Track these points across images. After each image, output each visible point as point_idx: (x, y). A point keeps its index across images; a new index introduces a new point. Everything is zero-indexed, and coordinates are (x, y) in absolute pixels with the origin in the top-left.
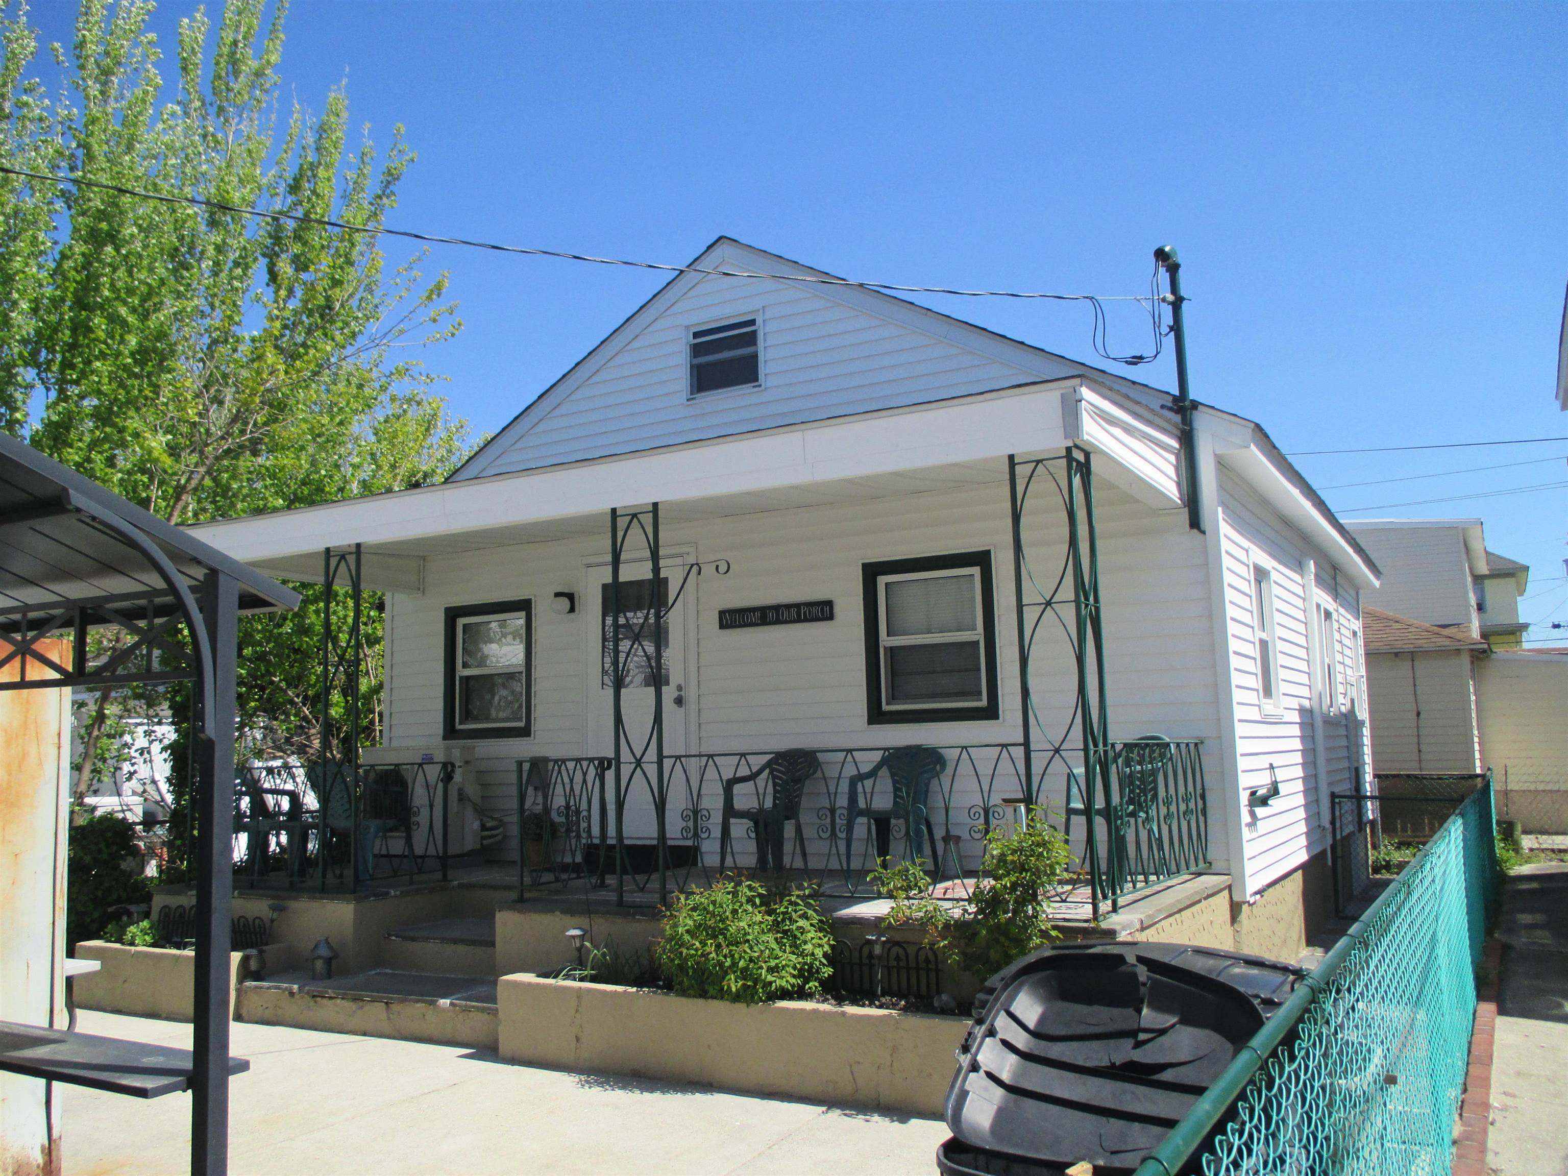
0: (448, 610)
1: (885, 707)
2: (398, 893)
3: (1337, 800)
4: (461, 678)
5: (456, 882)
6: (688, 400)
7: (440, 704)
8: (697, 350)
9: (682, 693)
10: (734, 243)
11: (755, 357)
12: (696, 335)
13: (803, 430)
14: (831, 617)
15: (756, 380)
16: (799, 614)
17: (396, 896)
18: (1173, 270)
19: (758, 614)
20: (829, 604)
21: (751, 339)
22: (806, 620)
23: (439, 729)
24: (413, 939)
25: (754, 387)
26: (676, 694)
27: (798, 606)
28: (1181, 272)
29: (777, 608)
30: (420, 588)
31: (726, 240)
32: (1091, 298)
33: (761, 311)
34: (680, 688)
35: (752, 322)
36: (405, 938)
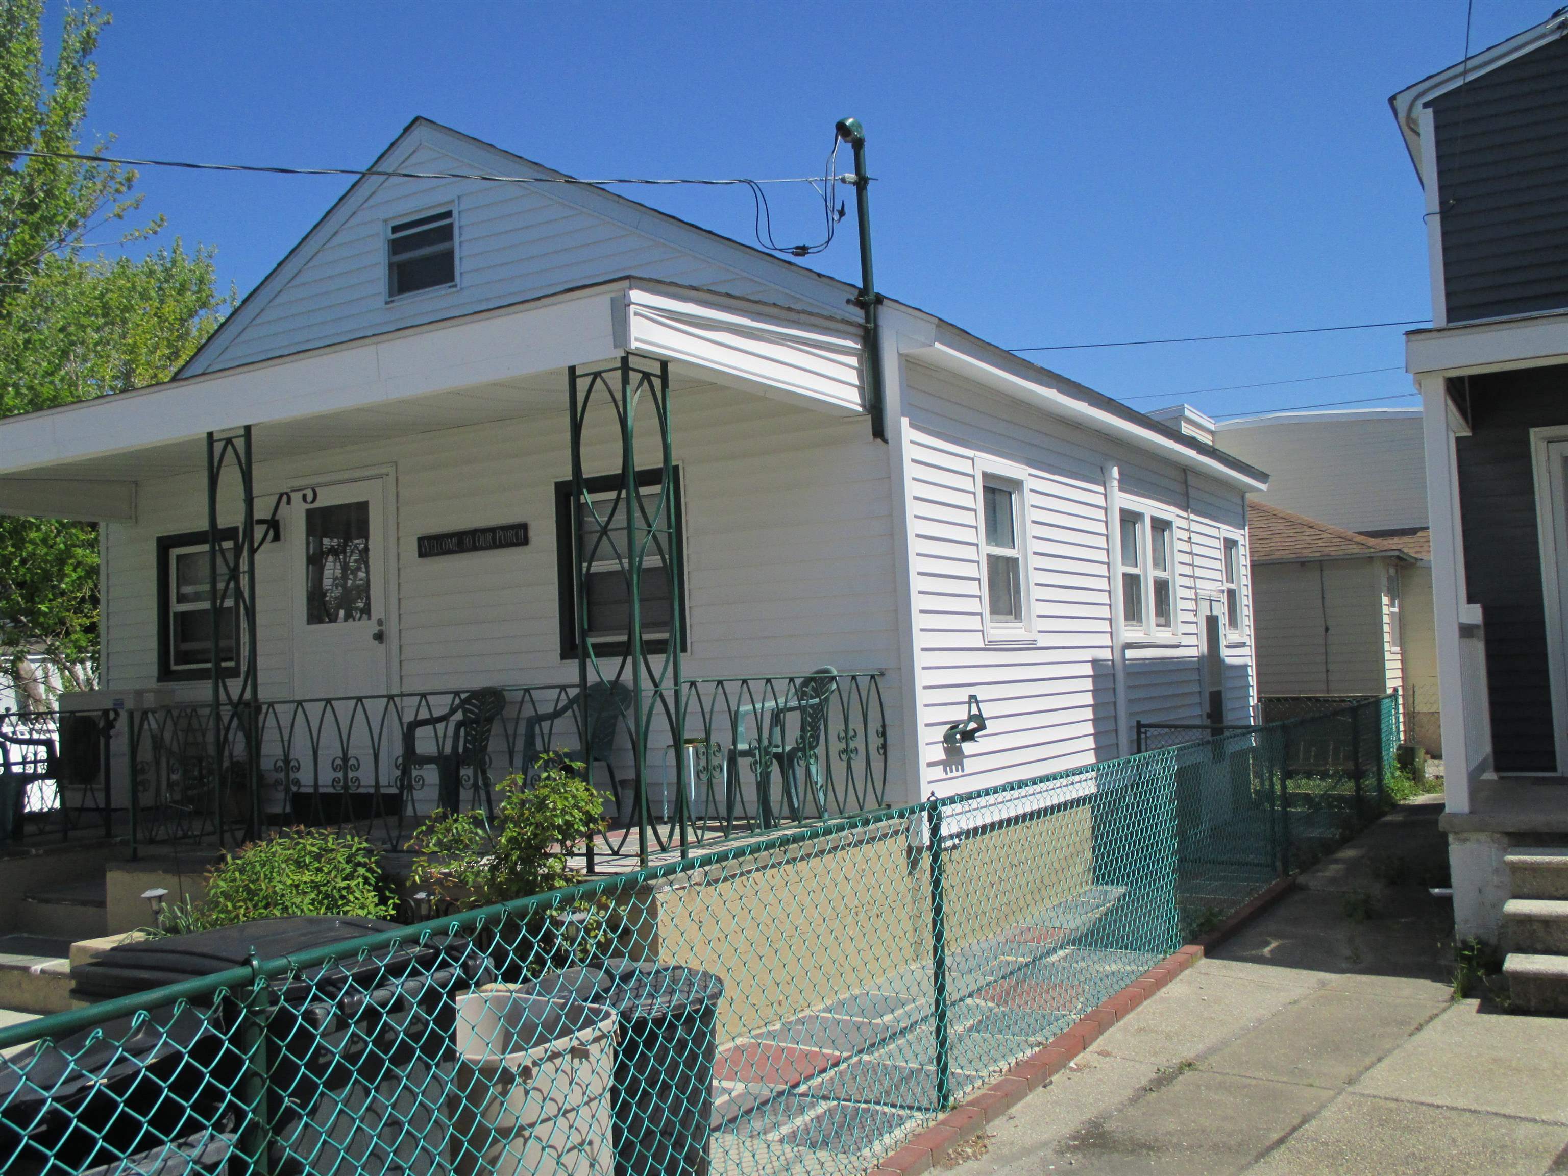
0: (160, 540)
2: (41, 852)
3: (1143, 730)
4: (176, 614)
5: (119, 839)
6: (387, 303)
7: (153, 643)
8: (396, 246)
9: (383, 628)
10: (429, 124)
11: (449, 256)
12: (395, 229)
13: (377, 343)
14: (525, 541)
15: (452, 279)
16: (494, 539)
17: (37, 856)
18: (858, 145)
19: (455, 540)
20: (524, 527)
21: (447, 233)
22: (502, 545)
23: (154, 670)
24: (47, 901)
25: (450, 287)
26: (376, 629)
27: (493, 530)
28: (868, 150)
29: (474, 533)
30: (133, 517)
31: (423, 121)
32: (749, 182)
33: (456, 202)
34: (380, 622)
35: (449, 214)
36: (42, 901)
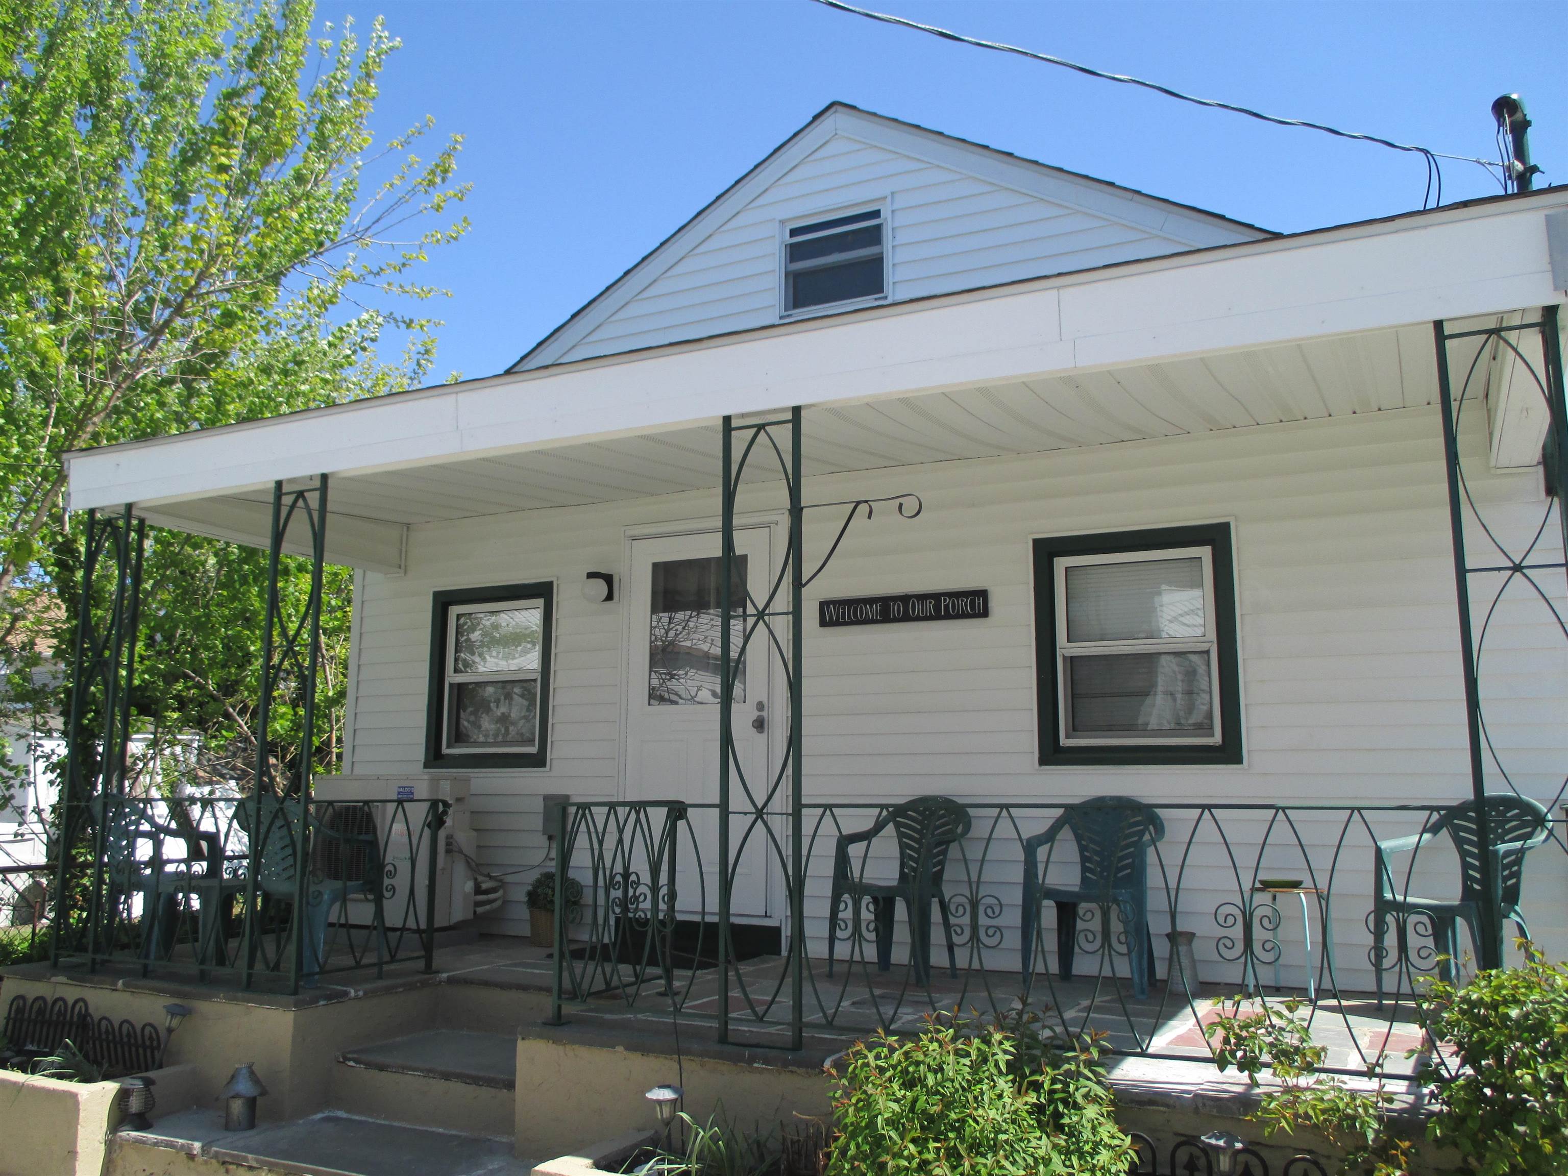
0: (437, 596)
1: (1064, 741)
2: (361, 993)
4: (451, 685)
5: (445, 975)
6: (781, 318)
7: (421, 719)
8: (795, 252)
9: (765, 714)
10: (853, 112)
11: (877, 262)
12: (794, 232)
13: (1058, 288)
14: (984, 613)
15: (881, 290)
16: (937, 607)
17: (357, 998)
18: (1520, 129)
19: (877, 607)
20: (983, 594)
21: (874, 236)
22: (948, 616)
23: (419, 753)
24: (382, 1068)
25: (876, 299)
26: (755, 714)
27: (936, 597)
28: (1531, 134)
29: (905, 599)
30: (402, 565)
31: (840, 108)
32: (1426, 152)
33: (889, 199)
34: (760, 706)
35: (876, 214)
36: (369, 1065)
